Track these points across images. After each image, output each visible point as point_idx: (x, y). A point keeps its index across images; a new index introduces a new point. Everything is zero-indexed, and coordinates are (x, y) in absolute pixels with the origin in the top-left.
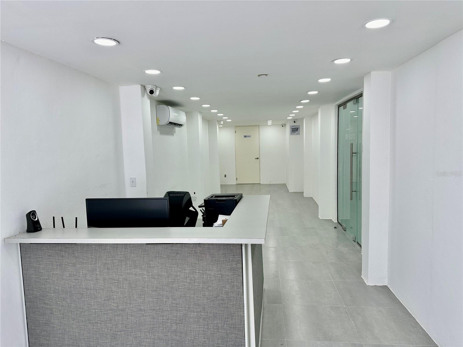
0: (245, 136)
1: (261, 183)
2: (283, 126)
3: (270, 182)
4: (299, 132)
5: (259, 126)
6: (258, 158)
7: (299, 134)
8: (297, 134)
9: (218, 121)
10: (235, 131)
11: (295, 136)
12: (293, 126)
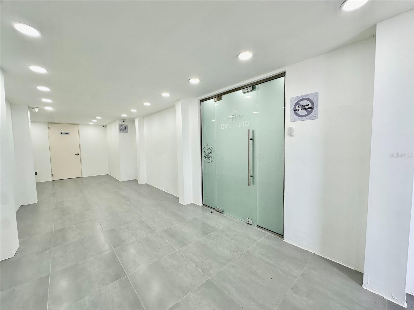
0: (62, 133)
1: (83, 176)
2: (103, 127)
3: (93, 174)
4: (127, 130)
5: (78, 124)
6: (78, 154)
7: (127, 132)
8: (126, 132)
9: (29, 107)
10: (49, 127)
11: (124, 134)
12: (122, 125)
